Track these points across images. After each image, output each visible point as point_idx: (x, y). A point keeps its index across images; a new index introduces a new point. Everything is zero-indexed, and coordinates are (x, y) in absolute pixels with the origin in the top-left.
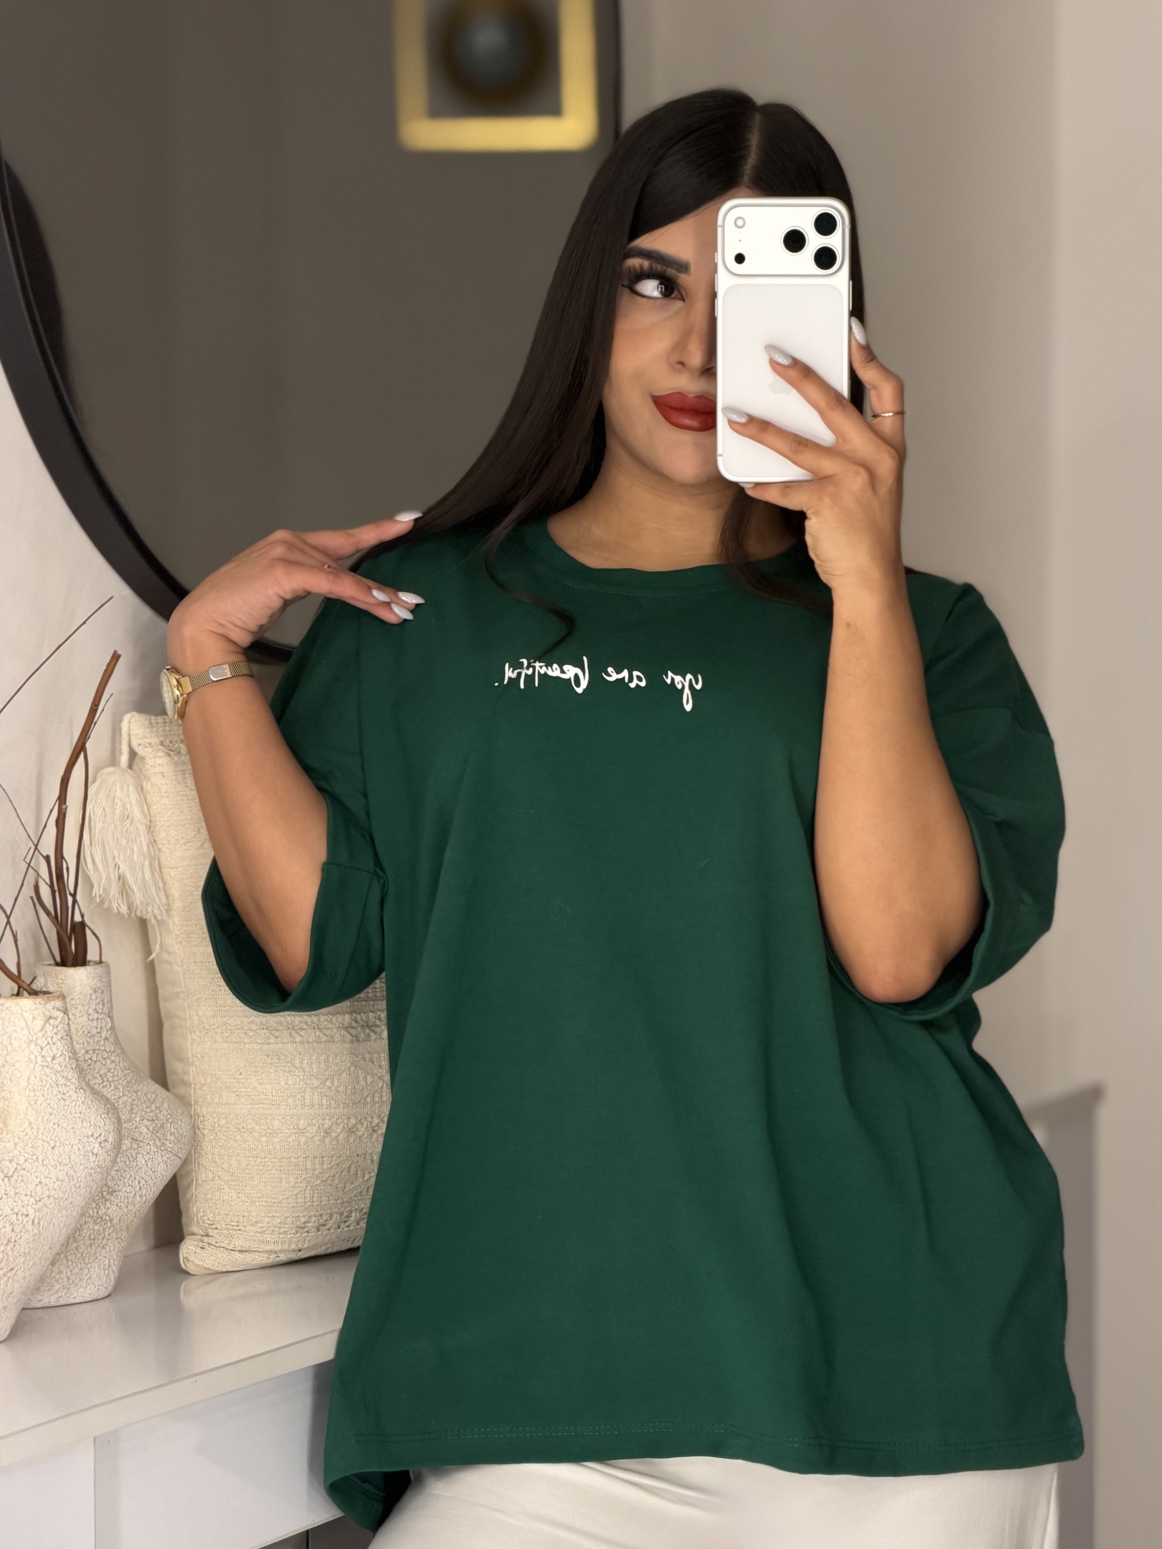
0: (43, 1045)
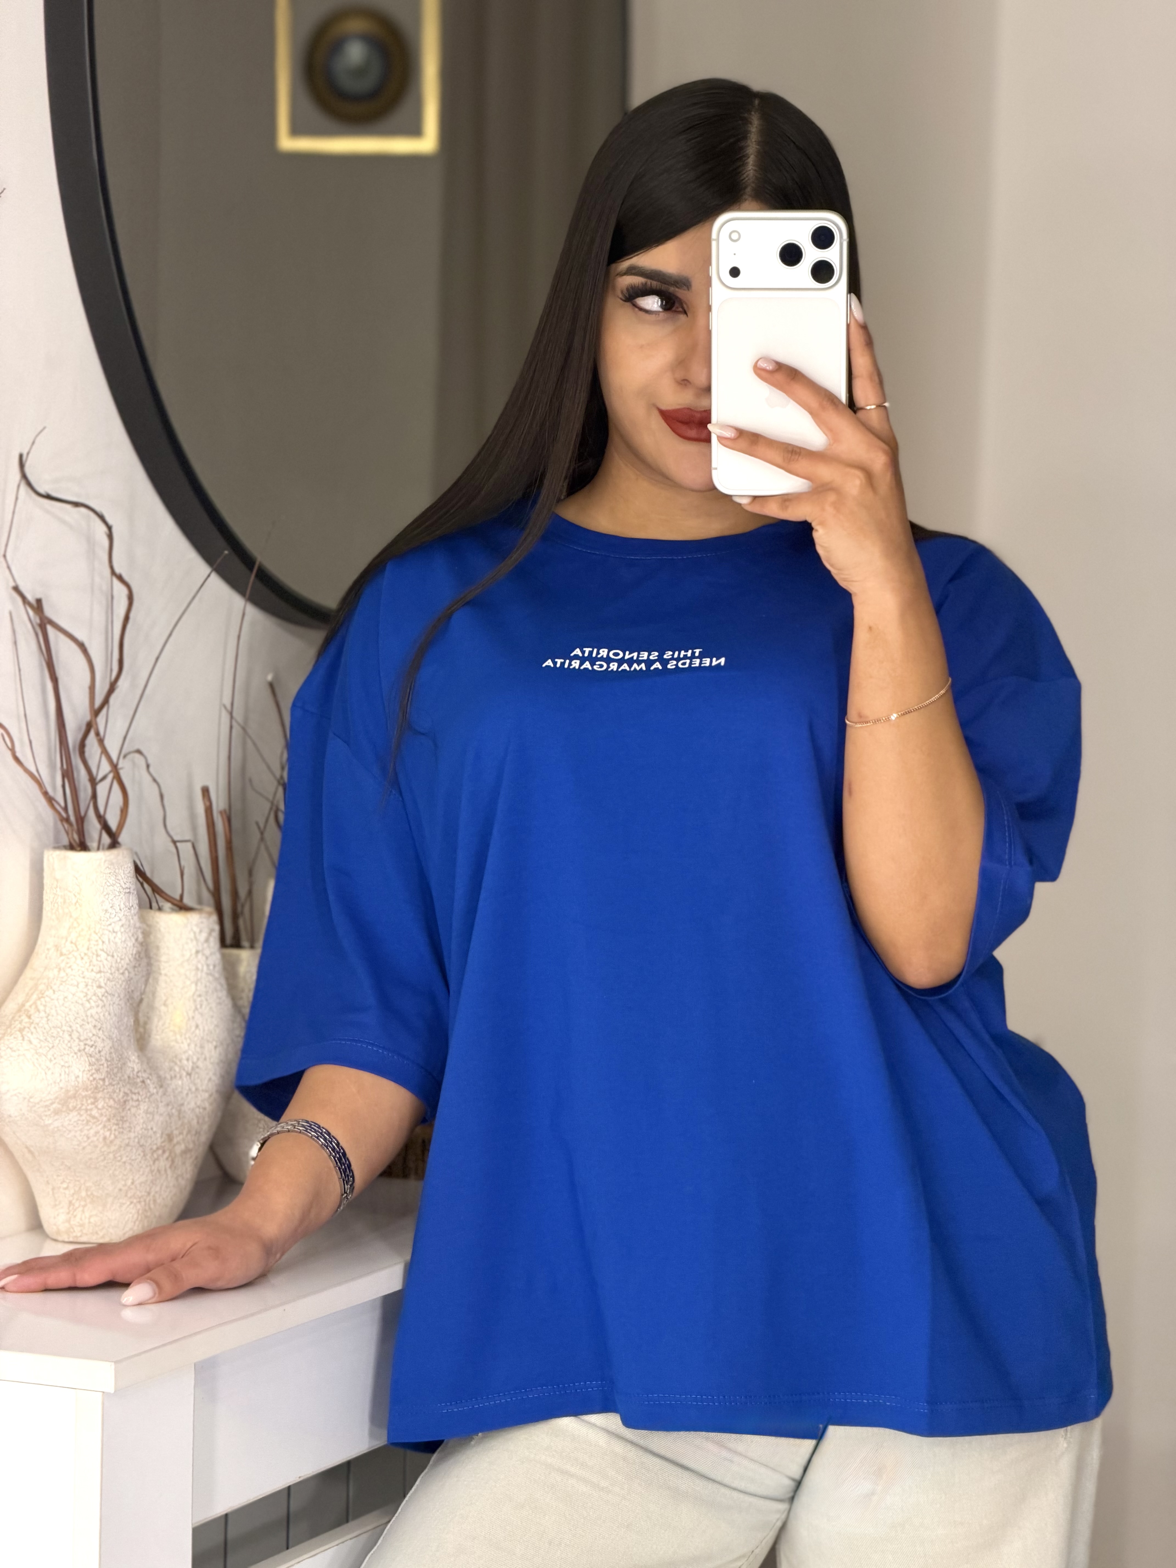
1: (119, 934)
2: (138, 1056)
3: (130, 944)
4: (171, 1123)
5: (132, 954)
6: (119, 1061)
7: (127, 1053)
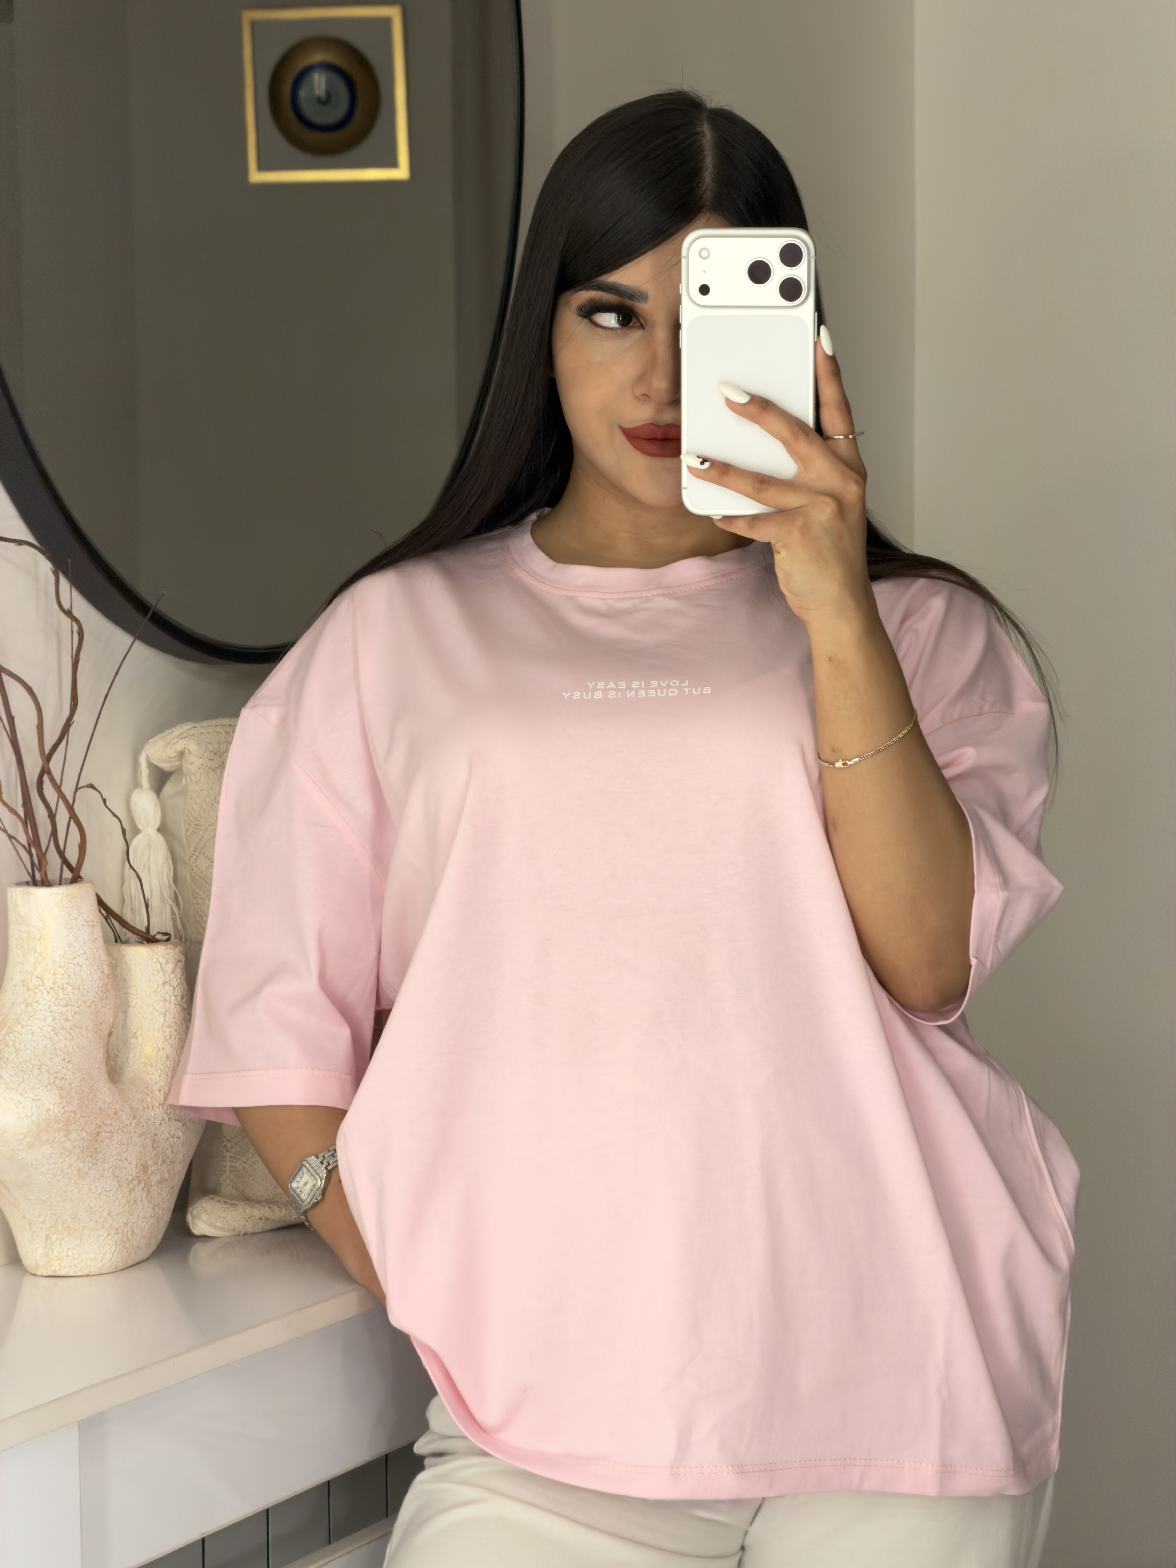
0: (175, 986)
1: (85, 966)
2: (109, 1088)
3: (96, 977)
4: (145, 1153)
5: (98, 987)
6: (90, 1093)
7: (98, 1085)
